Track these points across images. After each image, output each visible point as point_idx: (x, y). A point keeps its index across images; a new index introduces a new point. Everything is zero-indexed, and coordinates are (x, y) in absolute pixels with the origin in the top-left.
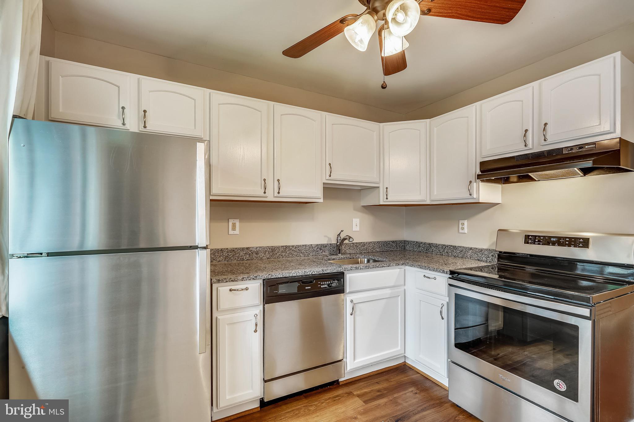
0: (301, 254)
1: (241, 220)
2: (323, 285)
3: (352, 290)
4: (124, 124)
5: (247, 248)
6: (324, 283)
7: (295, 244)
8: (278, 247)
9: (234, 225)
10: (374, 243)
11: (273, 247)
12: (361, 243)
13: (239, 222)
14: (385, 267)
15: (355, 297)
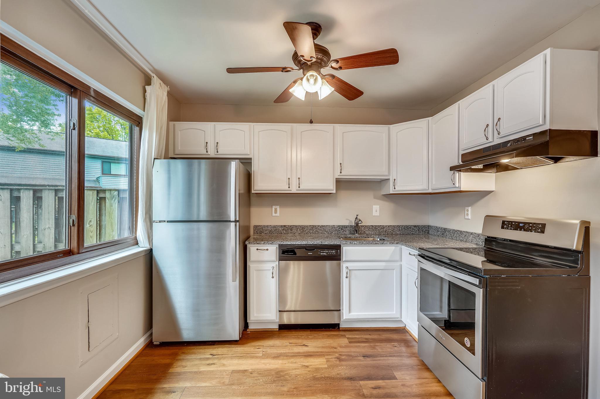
0: (325, 232)
1: (281, 206)
2: (322, 253)
3: (347, 259)
4: (207, 152)
5: (284, 226)
6: (325, 251)
7: (320, 224)
8: (307, 226)
9: (276, 210)
10: (394, 226)
11: (303, 226)
12: (381, 226)
13: (280, 208)
14: (378, 244)
15: (350, 265)
